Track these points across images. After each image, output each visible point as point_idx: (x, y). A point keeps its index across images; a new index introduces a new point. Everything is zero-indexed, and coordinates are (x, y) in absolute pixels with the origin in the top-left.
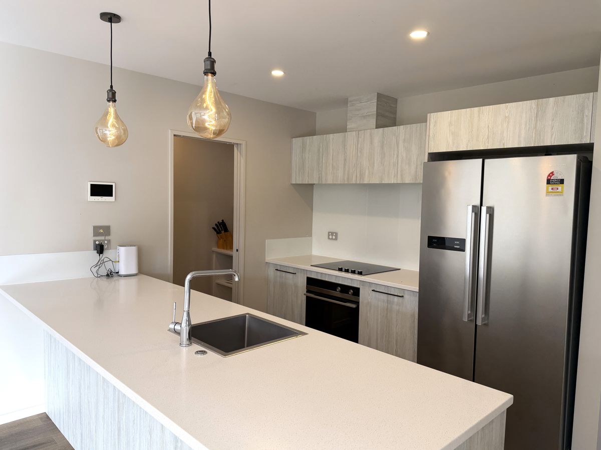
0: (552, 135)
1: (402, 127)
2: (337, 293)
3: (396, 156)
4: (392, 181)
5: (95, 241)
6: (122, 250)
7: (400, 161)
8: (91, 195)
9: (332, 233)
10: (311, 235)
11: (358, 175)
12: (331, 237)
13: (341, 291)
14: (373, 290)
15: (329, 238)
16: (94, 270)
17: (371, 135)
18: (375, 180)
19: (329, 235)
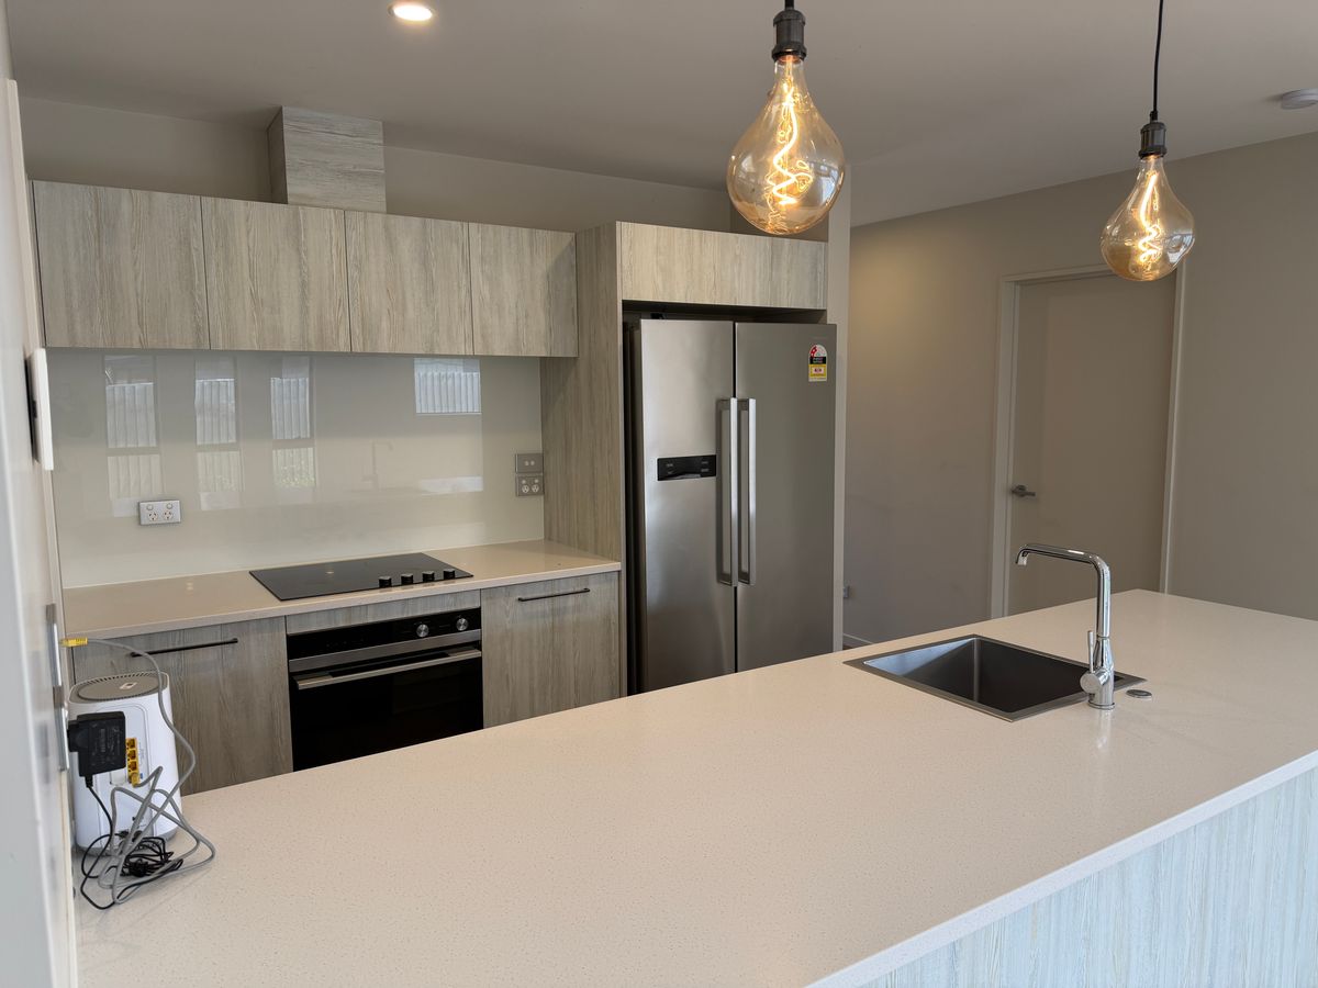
2: (425, 641)
7: (476, 304)
13: (431, 633)
14: (520, 599)
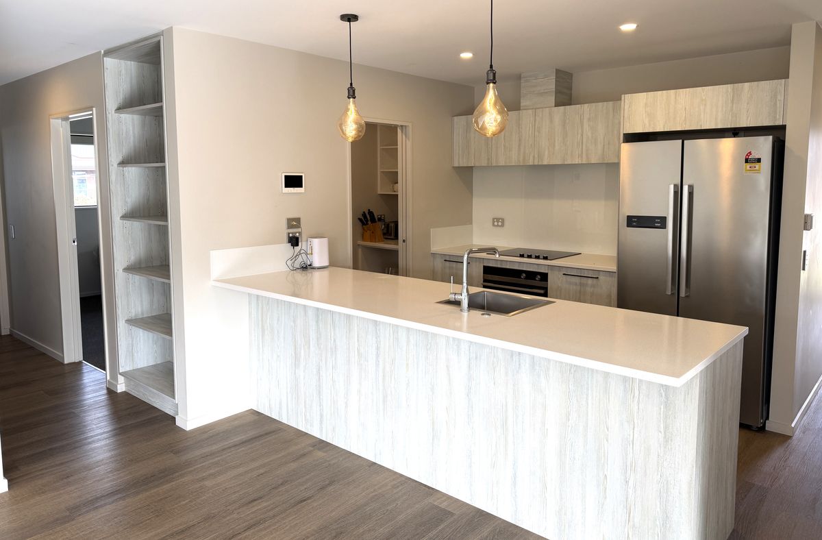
0: (748, 118)
1: (586, 105)
2: (522, 280)
3: (579, 136)
4: (577, 161)
5: (289, 234)
6: (316, 242)
7: (584, 140)
8: (286, 187)
9: (498, 220)
10: (471, 223)
11: (536, 156)
12: (496, 224)
13: (526, 278)
14: (565, 274)
15: (494, 225)
16: (289, 263)
17: (550, 113)
18: (557, 161)
19: (494, 222)
